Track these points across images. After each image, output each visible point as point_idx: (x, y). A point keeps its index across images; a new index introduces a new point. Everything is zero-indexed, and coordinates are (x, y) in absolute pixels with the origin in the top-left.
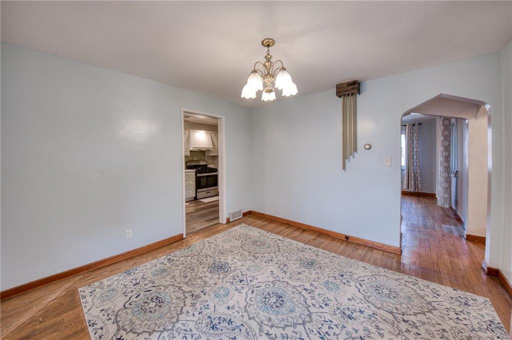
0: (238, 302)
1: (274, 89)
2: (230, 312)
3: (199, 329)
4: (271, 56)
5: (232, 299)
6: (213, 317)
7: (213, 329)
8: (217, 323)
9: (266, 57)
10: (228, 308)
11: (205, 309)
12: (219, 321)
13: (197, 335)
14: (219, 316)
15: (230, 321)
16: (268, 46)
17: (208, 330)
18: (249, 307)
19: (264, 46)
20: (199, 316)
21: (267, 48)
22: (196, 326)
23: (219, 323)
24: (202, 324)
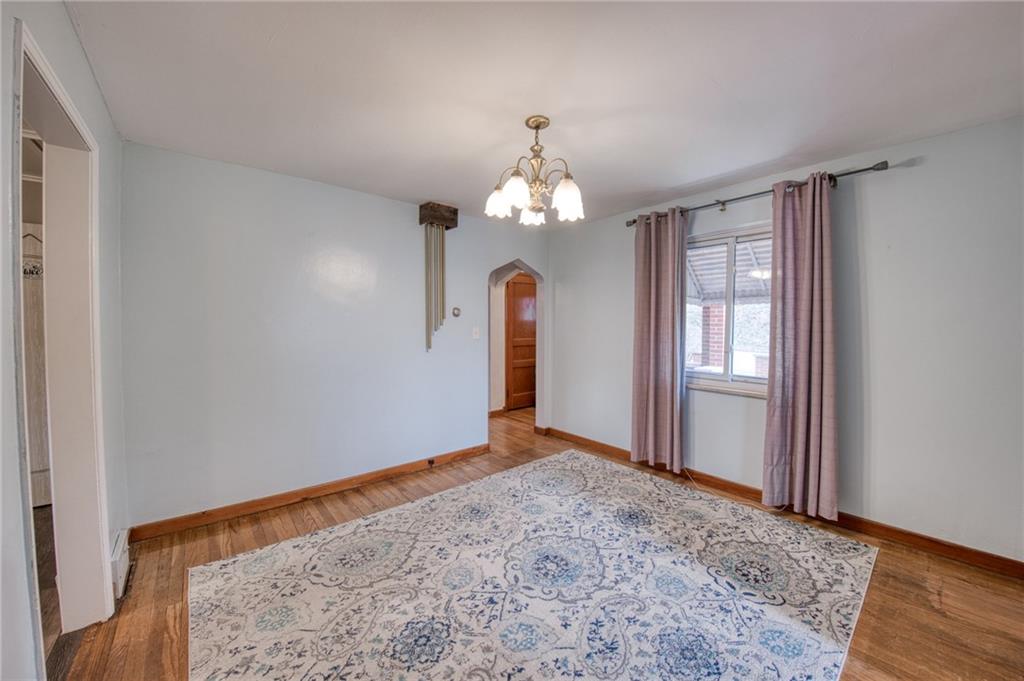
0: (553, 611)
1: (545, 208)
2: (575, 625)
3: (619, 672)
4: (542, 147)
5: (542, 620)
6: (589, 650)
7: (616, 648)
8: (603, 643)
9: (532, 149)
10: (565, 626)
11: (565, 666)
12: (598, 641)
13: (632, 672)
14: (585, 640)
15: (596, 625)
16: (537, 127)
17: (618, 657)
18: (563, 596)
19: (531, 127)
20: (587, 676)
21: (535, 131)
22: (613, 677)
23: (601, 639)
24: (605, 668)
